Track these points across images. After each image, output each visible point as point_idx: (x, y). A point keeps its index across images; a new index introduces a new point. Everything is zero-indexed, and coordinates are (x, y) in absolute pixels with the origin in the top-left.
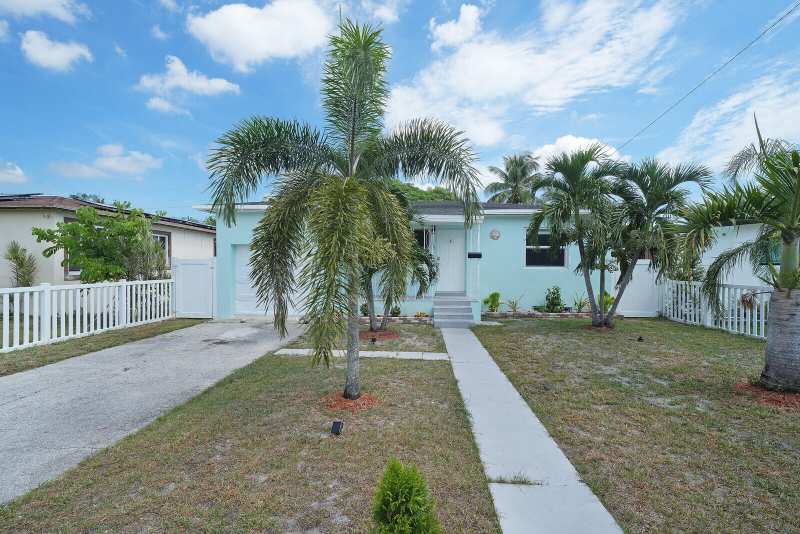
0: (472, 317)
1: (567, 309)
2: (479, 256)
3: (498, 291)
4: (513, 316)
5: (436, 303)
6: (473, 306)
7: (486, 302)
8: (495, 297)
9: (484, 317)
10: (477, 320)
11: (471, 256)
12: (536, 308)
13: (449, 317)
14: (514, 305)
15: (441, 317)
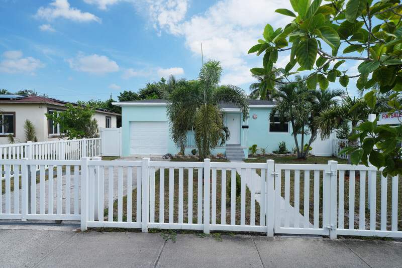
0: (244, 155)
1: (289, 153)
2: (247, 127)
3: (256, 144)
4: (263, 156)
5: (227, 149)
6: (244, 150)
7: (250, 149)
8: (255, 146)
9: (249, 156)
10: (246, 157)
11: (244, 127)
12: (274, 152)
13: (233, 155)
14: (263, 151)
15: (230, 155)
